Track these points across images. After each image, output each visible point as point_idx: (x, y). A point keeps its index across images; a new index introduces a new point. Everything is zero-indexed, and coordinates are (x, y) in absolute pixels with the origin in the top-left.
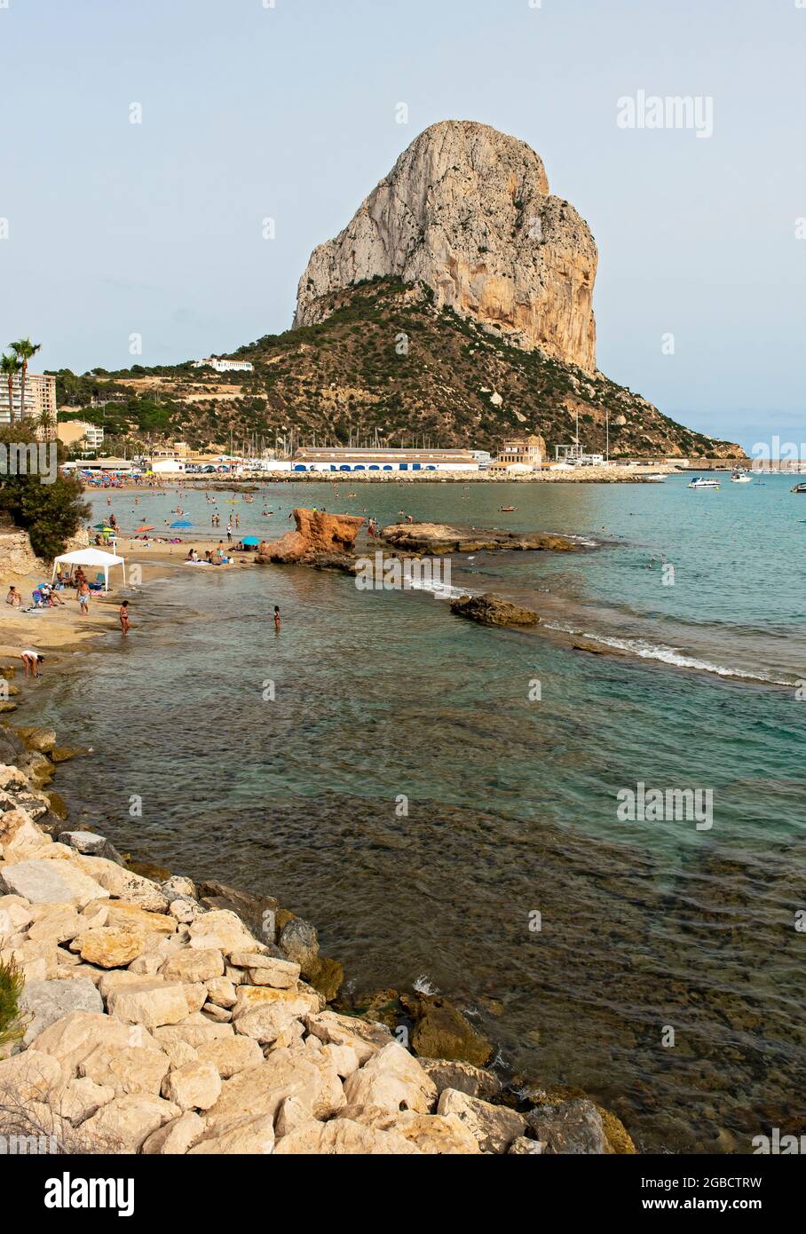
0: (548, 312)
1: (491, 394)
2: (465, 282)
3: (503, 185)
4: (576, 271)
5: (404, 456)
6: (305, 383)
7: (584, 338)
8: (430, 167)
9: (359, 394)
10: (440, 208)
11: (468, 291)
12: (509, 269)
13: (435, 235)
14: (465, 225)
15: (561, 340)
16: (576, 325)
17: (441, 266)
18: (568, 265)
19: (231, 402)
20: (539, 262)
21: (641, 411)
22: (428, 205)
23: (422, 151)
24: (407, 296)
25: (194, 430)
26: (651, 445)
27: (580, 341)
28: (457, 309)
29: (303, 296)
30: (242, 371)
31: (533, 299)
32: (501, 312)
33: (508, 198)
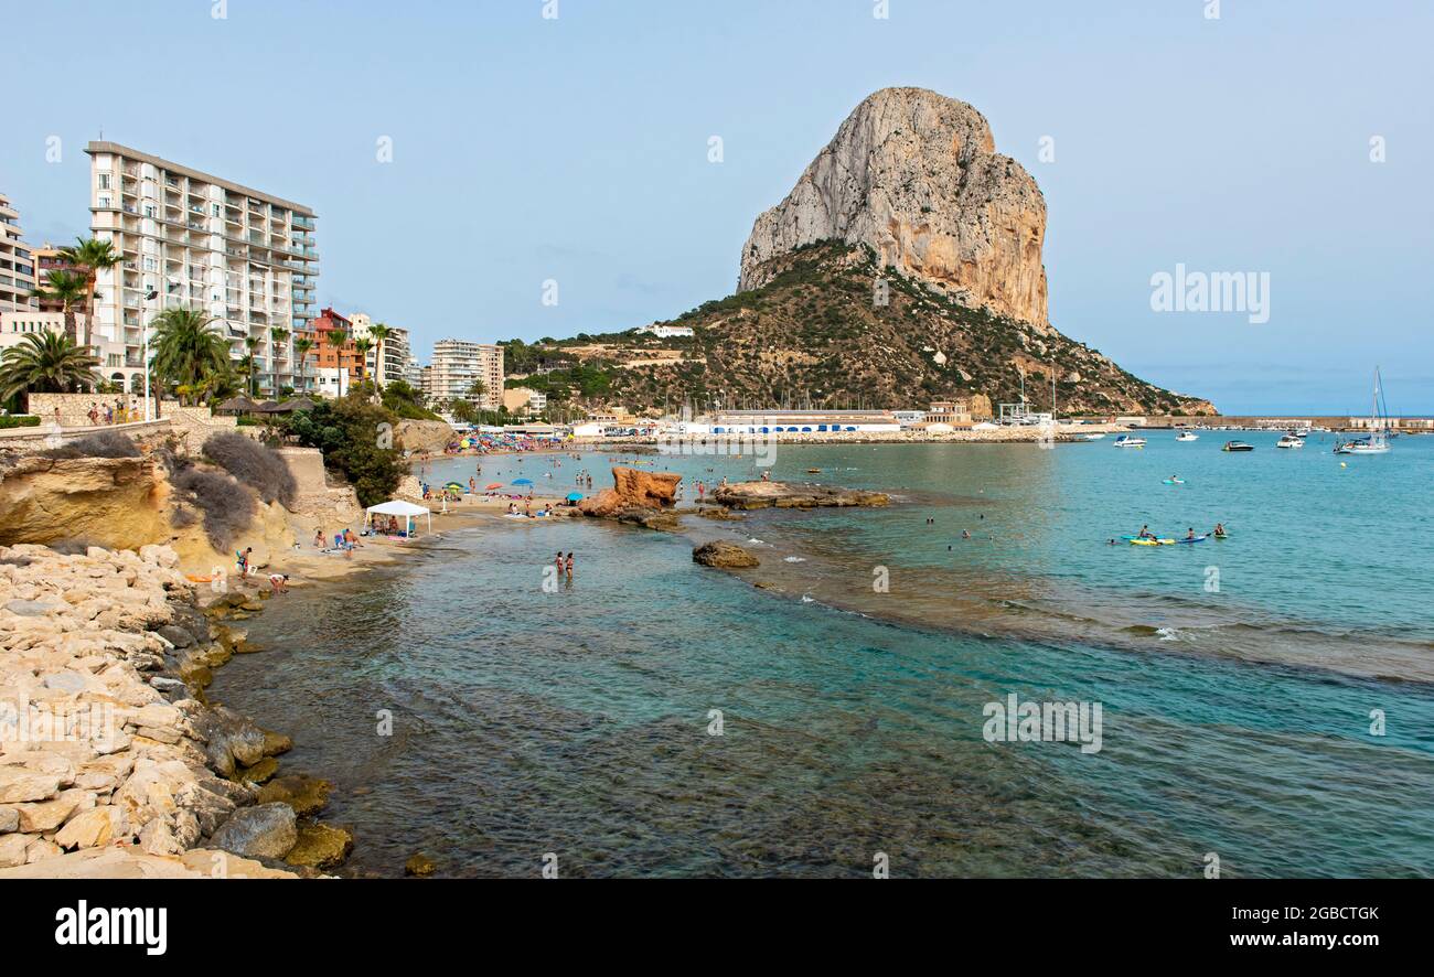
0: (995, 269)
1: (934, 353)
2: (908, 243)
3: (946, 146)
4: (1024, 227)
5: (824, 417)
6: (744, 346)
7: (1034, 293)
8: (872, 132)
9: (798, 356)
10: (882, 172)
11: (911, 251)
12: (953, 228)
13: (877, 198)
14: (907, 187)
15: (1010, 296)
16: (1025, 281)
17: (883, 227)
18: (1014, 221)
19: (671, 367)
20: (984, 220)
21: (1098, 367)
22: (870, 169)
23: (863, 118)
24: (848, 258)
25: (633, 395)
26: (1109, 402)
27: (1030, 298)
28: (900, 269)
29: (747, 261)
30: (682, 336)
31: (978, 257)
32: (945, 271)
33: (951, 159)
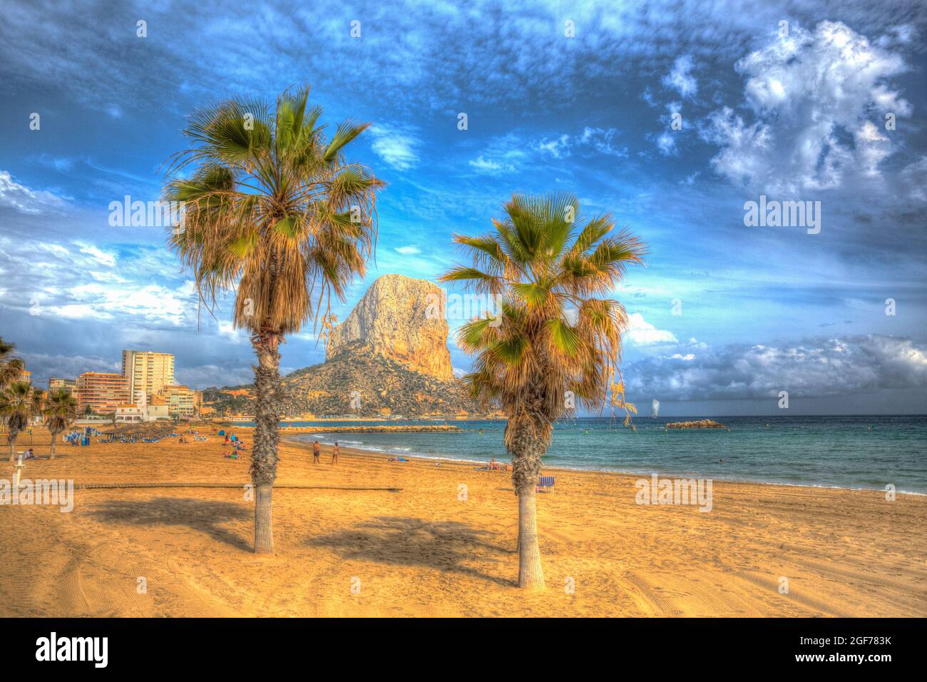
0: (423, 354)
2: (387, 343)
4: (436, 336)
6: (304, 390)
8: (378, 294)
9: (323, 393)
10: (380, 312)
11: (388, 347)
12: (405, 337)
13: (377, 323)
14: (389, 319)
15: (430, 366)
16: (437, 359)
17: (377, 336)
18: (432, 334)
20: (419, 333)
22: (376, 310)
23: (376, 287)
24: (363, 349)
28: (383, 354)
31: (416, 349)
32: (402, 355)
33: (410, 306)
